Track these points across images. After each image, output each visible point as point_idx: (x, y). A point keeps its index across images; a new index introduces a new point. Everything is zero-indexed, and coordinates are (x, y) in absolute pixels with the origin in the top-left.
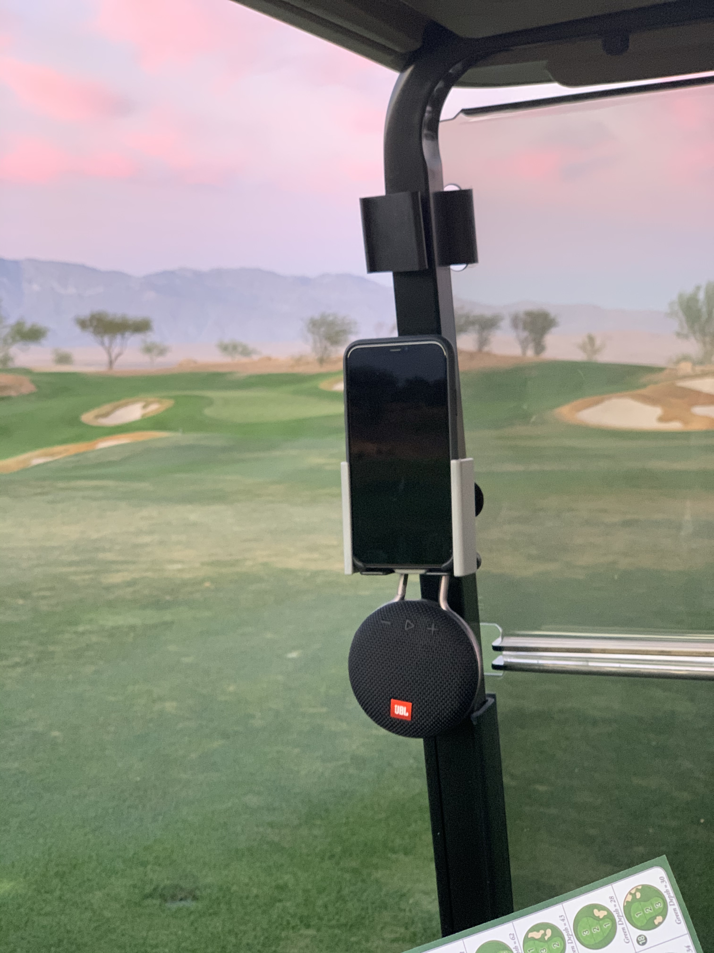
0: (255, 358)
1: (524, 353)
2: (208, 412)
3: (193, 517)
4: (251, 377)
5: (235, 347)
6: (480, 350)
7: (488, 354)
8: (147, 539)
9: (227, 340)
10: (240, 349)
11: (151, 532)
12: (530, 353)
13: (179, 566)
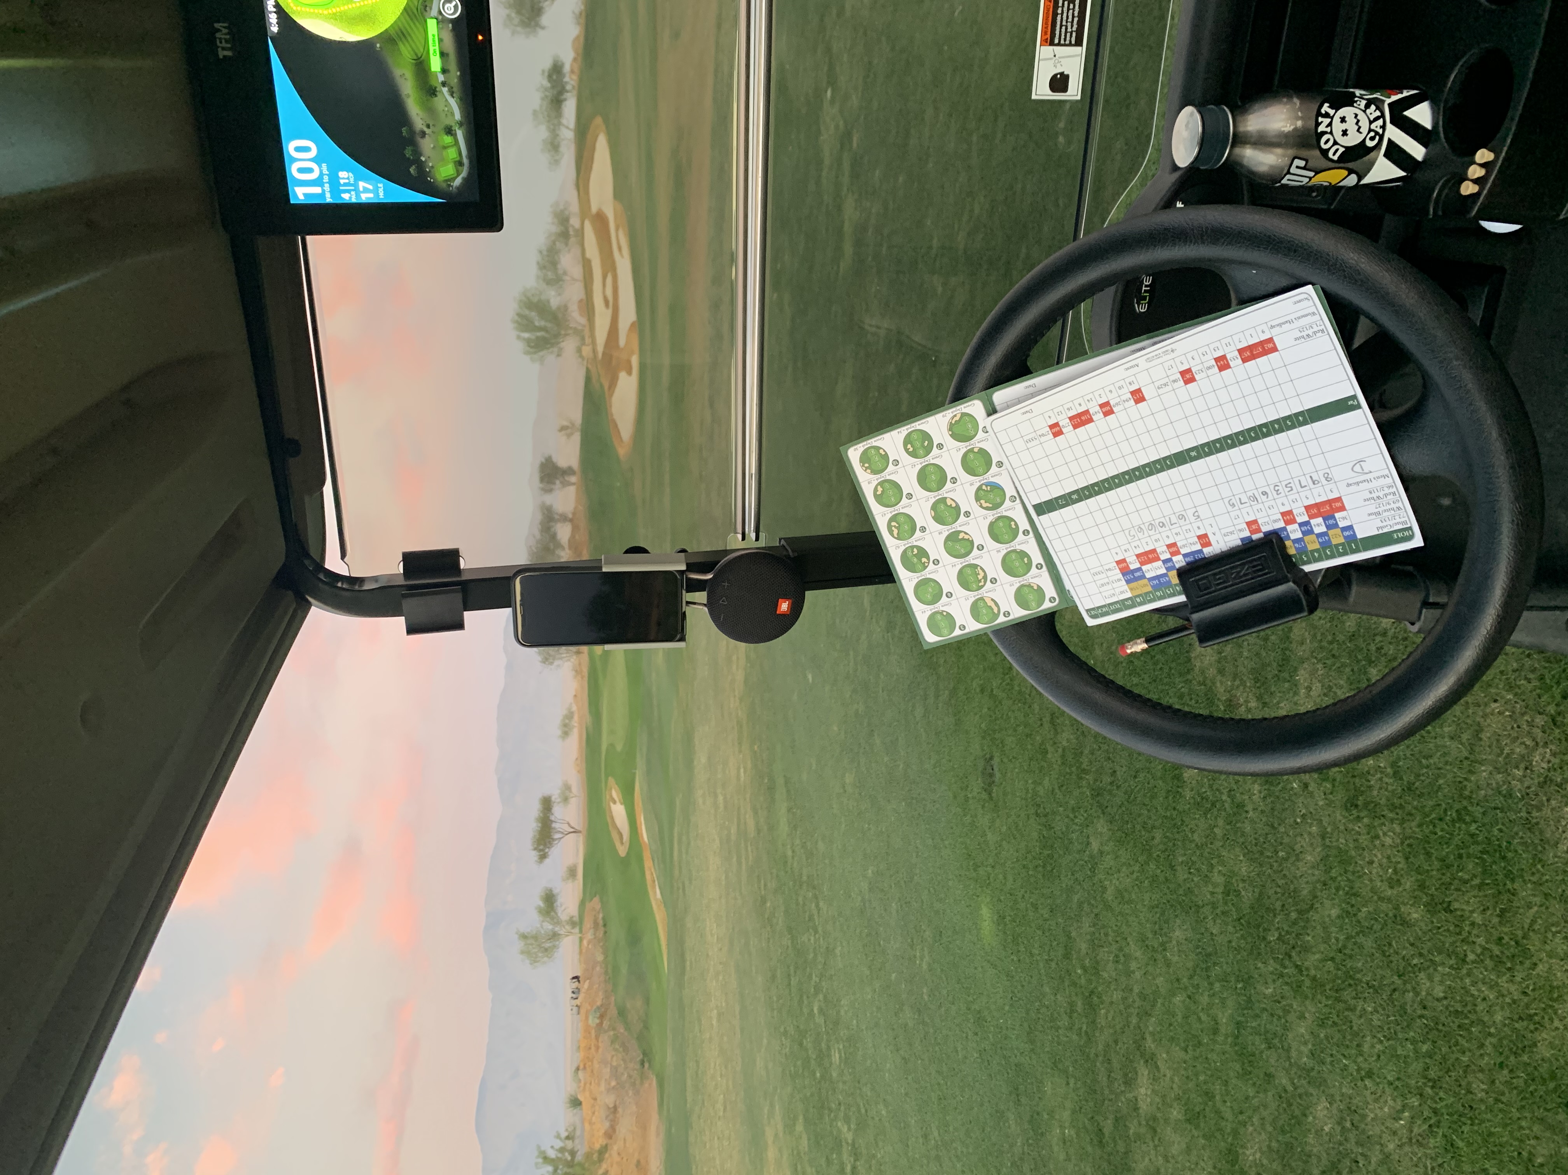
0: (574, 708)
1: (574, 484)
2: (619, 748)
3: (704, 760)
4: (590, 712)
5: (565, 725)
6: (571, 520)
7: (574, 514)
8: (721, 798)
9: (559, 732)
10: (567, 721)
11: (716, 796)
12: (573, 479)
13: (742, 770)
